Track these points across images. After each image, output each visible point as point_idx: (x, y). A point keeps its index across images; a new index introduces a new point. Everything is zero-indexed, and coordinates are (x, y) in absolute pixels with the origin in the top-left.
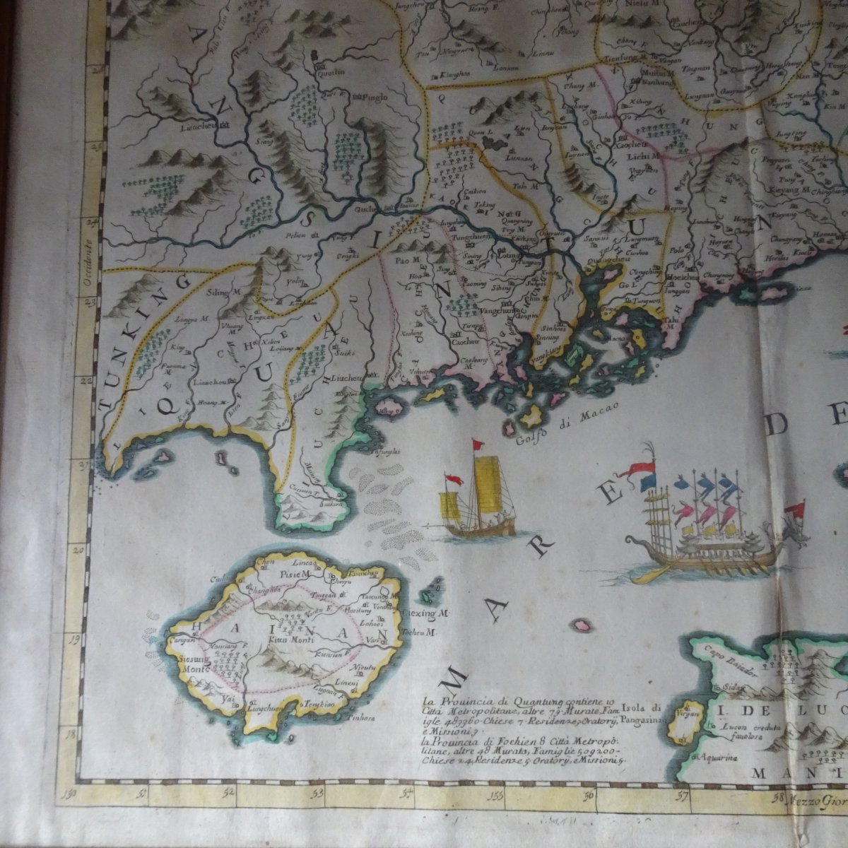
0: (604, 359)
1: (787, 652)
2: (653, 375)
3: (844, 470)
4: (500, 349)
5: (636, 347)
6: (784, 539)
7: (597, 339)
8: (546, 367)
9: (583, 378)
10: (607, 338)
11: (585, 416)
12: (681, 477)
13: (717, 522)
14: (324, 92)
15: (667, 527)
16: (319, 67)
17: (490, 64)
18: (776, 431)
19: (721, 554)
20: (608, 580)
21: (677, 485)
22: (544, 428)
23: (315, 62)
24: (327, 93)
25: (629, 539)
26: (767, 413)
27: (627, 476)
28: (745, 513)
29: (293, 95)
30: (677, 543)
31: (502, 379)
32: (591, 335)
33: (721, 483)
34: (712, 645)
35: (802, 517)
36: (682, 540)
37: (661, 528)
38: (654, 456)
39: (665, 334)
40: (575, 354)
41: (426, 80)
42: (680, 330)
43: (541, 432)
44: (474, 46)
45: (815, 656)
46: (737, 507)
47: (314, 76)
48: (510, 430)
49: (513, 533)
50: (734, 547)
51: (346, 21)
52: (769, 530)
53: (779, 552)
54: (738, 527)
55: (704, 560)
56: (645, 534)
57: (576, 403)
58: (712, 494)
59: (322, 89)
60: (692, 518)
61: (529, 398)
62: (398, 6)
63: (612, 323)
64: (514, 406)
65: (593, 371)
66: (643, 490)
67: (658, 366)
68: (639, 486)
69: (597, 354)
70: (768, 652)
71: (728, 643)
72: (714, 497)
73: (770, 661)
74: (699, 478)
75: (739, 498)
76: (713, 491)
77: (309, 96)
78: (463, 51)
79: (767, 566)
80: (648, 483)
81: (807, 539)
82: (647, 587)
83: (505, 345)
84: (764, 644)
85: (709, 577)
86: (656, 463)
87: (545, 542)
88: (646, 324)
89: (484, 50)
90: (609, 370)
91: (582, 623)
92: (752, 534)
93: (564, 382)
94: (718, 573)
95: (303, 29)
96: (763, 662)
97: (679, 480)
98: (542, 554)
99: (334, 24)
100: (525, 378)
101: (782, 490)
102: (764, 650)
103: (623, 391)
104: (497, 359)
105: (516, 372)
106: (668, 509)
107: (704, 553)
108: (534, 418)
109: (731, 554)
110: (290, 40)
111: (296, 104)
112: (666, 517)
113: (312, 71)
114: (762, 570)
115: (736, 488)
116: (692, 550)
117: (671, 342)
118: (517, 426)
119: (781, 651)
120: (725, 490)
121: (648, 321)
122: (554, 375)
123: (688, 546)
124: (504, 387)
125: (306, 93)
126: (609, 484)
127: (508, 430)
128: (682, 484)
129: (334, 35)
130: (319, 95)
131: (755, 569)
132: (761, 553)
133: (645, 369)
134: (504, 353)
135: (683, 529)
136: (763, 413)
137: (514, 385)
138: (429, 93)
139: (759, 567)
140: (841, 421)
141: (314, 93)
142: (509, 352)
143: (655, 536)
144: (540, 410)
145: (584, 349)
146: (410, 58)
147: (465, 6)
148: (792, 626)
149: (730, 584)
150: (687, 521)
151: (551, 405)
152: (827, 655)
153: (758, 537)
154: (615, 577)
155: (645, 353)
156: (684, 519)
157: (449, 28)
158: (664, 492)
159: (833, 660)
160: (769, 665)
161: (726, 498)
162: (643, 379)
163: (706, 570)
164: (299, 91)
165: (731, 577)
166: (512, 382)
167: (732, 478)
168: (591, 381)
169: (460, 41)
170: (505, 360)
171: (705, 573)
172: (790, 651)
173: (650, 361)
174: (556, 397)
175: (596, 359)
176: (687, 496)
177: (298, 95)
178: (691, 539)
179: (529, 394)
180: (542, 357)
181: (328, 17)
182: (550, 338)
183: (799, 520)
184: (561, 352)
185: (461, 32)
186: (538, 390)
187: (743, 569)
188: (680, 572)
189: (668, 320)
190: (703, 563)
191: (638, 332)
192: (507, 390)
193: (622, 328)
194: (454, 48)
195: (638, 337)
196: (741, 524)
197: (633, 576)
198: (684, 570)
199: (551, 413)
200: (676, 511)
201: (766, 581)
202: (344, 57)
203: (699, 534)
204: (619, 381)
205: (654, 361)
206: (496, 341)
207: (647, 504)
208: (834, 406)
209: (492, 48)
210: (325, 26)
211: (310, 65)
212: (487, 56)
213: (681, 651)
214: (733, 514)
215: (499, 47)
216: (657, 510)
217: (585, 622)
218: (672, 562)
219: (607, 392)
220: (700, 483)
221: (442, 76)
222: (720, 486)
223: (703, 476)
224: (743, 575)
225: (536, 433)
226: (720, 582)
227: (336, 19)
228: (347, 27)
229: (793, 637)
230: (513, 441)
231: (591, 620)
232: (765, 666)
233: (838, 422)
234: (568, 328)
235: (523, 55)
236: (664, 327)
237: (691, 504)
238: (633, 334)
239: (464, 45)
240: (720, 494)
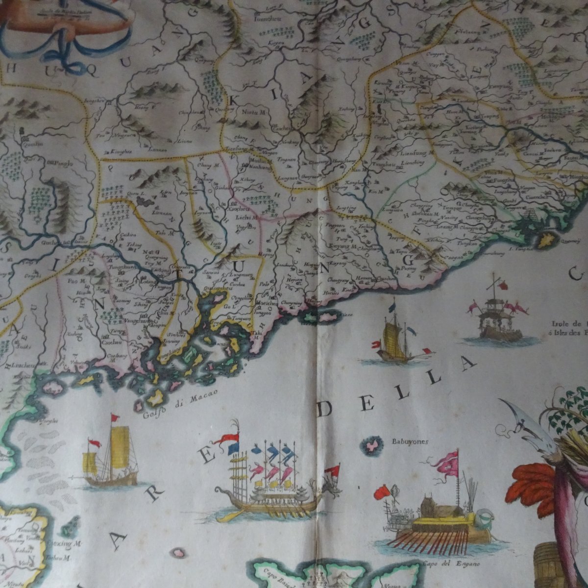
0: (211, 358)
1: (319, 574)
2: (242, 371)
3: (367, 443)
4: (136, 348)
5: (233, 351)
6: (323, 492)
7: (207, 343)
8: (168, 362)
9: (194, 371)
10: (213, 343)
11: (194, 399)
12: (256, 445)
13: (279, 478)
14: (26, 158)
15: (244, 481)
16: (25, 139)
17: (146, 146)
18: (323, 413)
19: (280, 502)
20: (201, 519)
21: (253, 451)
22: (164, 406)
23: (22, 135)
24: (29, 158)
25: (217, 489)
26: (318, 401)
27: (219, 443)
28: (298, 472)
29: (5, 157)
30: (251, 493)
31: (136, 370)
32: (202, 340)
33: (284, 450)
34: (268, 568)
35: (337, 475)
36: (254, 490)
37: (240, 482)
38: (238, 429)
39: (253, 342)
40: (191, 353)
41: (101, 155)
42: (263, 340)
43: (161, 409)
44: (135, 133)
45: (339, 577)
46: (293, 468)
47: (21, 145)
48: (139, 407)
49: (135, 483)
50: (289, 496)
51: (47, 108)
52: (314, 485)
53: (319, 501)
54: (293, 482)
55: (269, 506)
56: (229, 486)
57: (189, 389)
58: (277, 458)
59: (25, 155)
60: (262, 475)
61: (155, 385)
62: (86, 101)
63: (217, 334)
64: (144, 390)
65: (202, 366)
66: (230, 453)
67: (246, 365)
68: (227, 450)
69: (206, 354)
70: (306, 574)
71: (280, 567)
72: (279, 461)
73: (307, 581)
74: (268, 446)
75: (294, 462)
76: (278, 457)
77: (16, 159)
78: (128, 136)
79: (310, 511)
80: (234, 449)
81: (339, 492)
82: (227, 525)
83: (140, 346)
84: (303, 568)
85: (270, 518)
86: (240, 435)
87: (158, 490)
88: (240, 335)
89: (143, 136)
90: (213, 366)
91: (179, 551)
92: (302, 487)
93: (181, 374)
94: (277, 515)
95: (15, 112)
96: (303, 581)
97: (255, 447)
98: (155, 499)
99: (38, 110)
100: (153, 370)
101: (324, 457)
102: (304, 573)
103: (222, 381)
104: (134, 356)
105: (147, 365)
106: (246, 468)
107: (268, 501)
108: (157, 399)
109: (286, 502)
110: (6, 118)
111: (6, 164)
112: (244, 474)
113: (20, 142)
114: (306, 514)
115: (294, 454)
116: (260, 498)
117: (256, 349)
118: (145, 405)
119: (316, 573)
120: (286, 455)
121: (242, 333)
122: (174, 369)
123: (258, 495)
124: (137, 376)
125: (14, 157)
126: (206, 449)
127: (138, 407)
128: (256, 451)
129: (38, 118)
130: (23, 159)
131: (302, 514)
132: (307, 502)
133: (237, 367)
134: (139, 352)
135: (256, 483)
136: (316, 400)
137: (145, 375)
138: (102, 162)
139: (305, 512)
140: (366, 408)
141: (20, 157)
142: (143, 351)
143: (236, 487)
144: (162, 393)
145: (196, 350)
146: (91, 137)
147: (132, 105)
148: (325, 555)
149: (285, 523)
150: (259, 477)
151: (170, 390)
152: (347, 576)
153: (305, 490)
154: (205, 517)
155: (238, 355)
156: (257, 476)
157: (120, 119)
158: (244, 455)
159: (351, 579)
160: (306, 584)
161: (286, 462)
162: (235, 374)
163: (269, 513)
164: (9, 155)
165: (285, 519)
166: (144, 372)
167: (291, 447)
168: (200, 374)
169: (126, 129)
170: (140, 357)
171: (268, 515)
172: (322, 573)
173: (241, 362)
174: (175, 384)
175: (204, 358)
176: (260, 459)
177: (8, 158)
178: (260, 490)
179: (155, 381)
180: (166, 355)
181: (35, 105)
182: (173, 342)
183: (335, 478)
184: (181, 352)
185: (128, 123)
186: (162, 378)
187: (294, 513)
188: (251, 514)
189: (255, 333)
190: (266, 507)
191: (234, 340)
192: (139, 378)
193: (224, 336)
194: (122, 133)
195: (234, 344)
196: (295, 480)
197: (218, 517)
198: (254, 513)
199: (170, 396)
200: (251, 469)
201: (308, 522)
202: (43, 134)
203: (266, 487)
204: (219, 374)
205: (244, 361)
206: (134, 342)
207: (232, 464)
208: (363, 398)
209: (149, 136)
210: (32, 111)
211: (18, 137)
212: (144, 141)
213: (247, 573)
214: (290, 472)
215: (153, 135)
216: (239, 468)
217: (181, 551)
218: (246, 507)
219: (211, 382)
220: (269, 450)
221: (112, 152)
222: (282, 452)
223: (272, 445)
224: (293, 517)
225: (158, 410)
226: (278, 522)
227: (40, 107)
228: (48, 113)
229: (325, 563)
230: (141, 415)
231: (185, 549)
232: (303, 584)
233: (364, 409)
234: (187, 335)
235: (171, 141)
236: (252, 338)
237: (262, 465)
238: (231, 341)
239: (130, 132)
240: (282, 458)
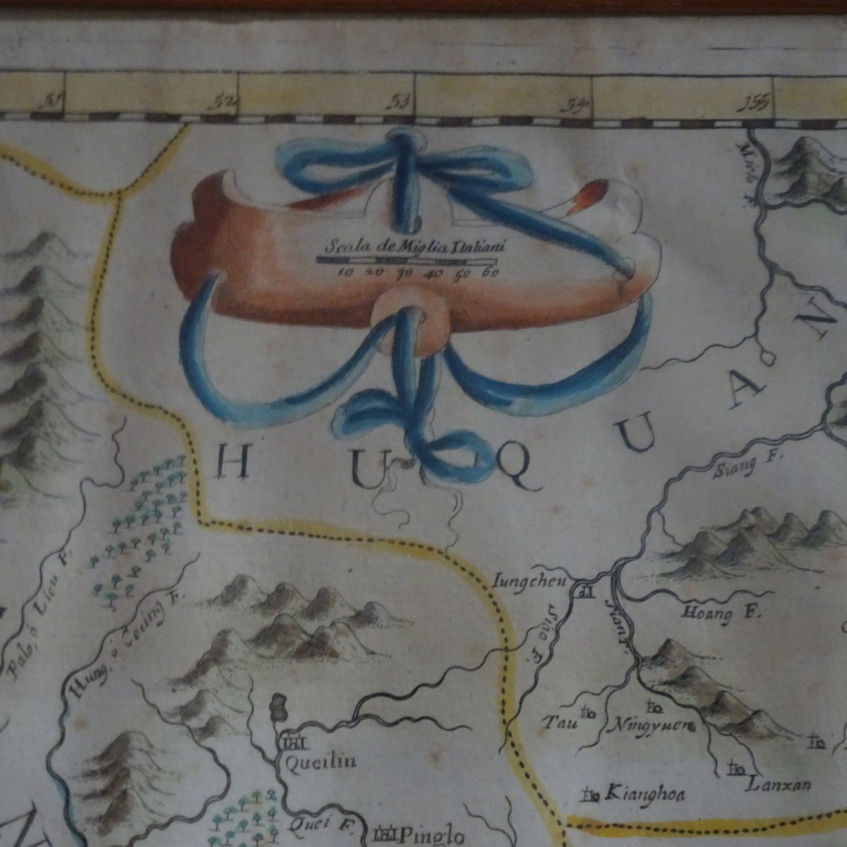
14: (296, 815)
16: (289, 741)
17: (738, 771)
23: (280, 726)
24: (308, 819)
29: (217, 809)
41: (570, 805)
44: (693, 716)
47: (274, 763)
51: (364, 617)
59: (294, 805)
62: (500, 581)
77: (257, 818)
78: (667, 727)
89: (727, 730)
95: (252, 632)
99: (333, 624)
110: (216, 655)
111: (221, 835)
113: (272, 753)
125: (251, 809)
129: (334, 655)
130: (284, 821)
138: (573, 834)
141: (272, 814)
147: (672, 599)
157: (630, 660)
164: (232, 799)
169: (658, 700)
177: (230, 811)
181: (321, 603)
185: (662, 673)
194: (645, 717)
202: (357, 718)
209: (742, 727)
210: (311, 626)
211: (265, 734)
212: (729, 748)
215: (760, 724)
221: (611, 795)
227: (340, 612)
228: (367, 634)
235: (820, 745)
239: (671, 714)
